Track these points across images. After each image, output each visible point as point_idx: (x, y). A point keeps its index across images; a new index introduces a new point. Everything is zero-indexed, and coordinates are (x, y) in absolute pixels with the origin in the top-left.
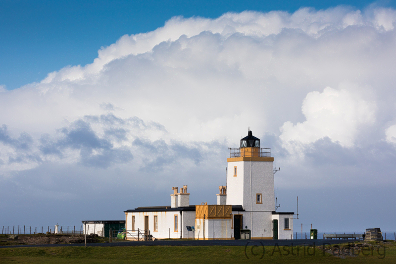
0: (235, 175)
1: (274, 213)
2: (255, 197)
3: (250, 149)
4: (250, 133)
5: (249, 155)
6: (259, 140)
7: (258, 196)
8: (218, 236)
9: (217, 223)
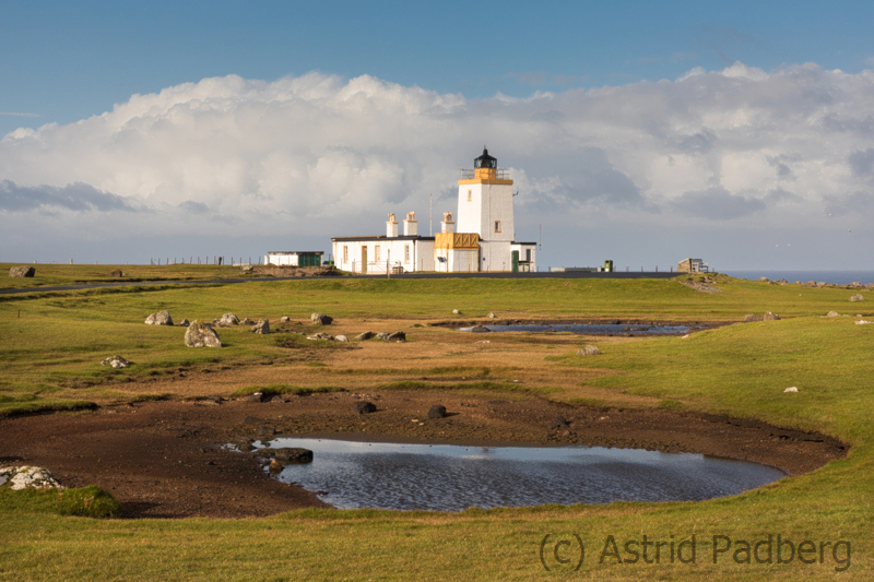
0: (469, 200)
1: (513, 243)
2: (494, 225)
3: (486, 170)
4: (486, 151)
5: (486, 176)
6: (495, 159)
7: (497, 224)
8: (464, 269)
9: (463, 253)
